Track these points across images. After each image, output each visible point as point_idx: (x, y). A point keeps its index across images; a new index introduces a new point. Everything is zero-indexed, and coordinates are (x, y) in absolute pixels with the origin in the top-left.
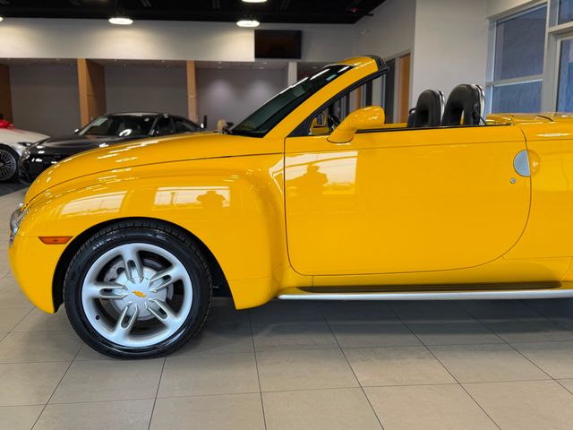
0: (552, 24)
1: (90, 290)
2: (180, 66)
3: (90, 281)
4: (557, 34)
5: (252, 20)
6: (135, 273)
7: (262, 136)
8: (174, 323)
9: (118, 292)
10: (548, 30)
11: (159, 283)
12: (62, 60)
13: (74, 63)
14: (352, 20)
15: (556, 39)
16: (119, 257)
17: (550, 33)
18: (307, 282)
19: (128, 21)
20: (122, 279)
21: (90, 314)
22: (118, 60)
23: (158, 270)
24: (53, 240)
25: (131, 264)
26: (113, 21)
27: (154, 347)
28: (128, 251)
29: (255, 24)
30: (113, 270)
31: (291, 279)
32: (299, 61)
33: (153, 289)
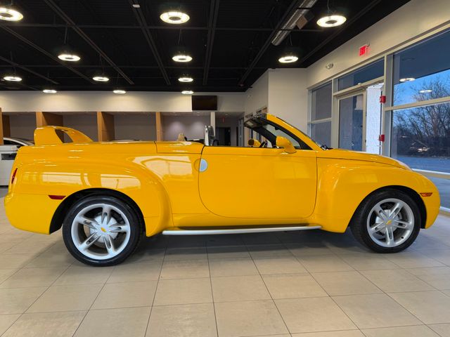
0: (335, 92)
2: (153, 115)
4: (337, 96)
5: (189, 90)
10: (333, 94)
13: (95, 114)
14: (243, 90)
15: (338, 99)
17: (334, 96)
19: (124, 92)
26: (115, 92)
29: (191, 92)
32: (216, 111)
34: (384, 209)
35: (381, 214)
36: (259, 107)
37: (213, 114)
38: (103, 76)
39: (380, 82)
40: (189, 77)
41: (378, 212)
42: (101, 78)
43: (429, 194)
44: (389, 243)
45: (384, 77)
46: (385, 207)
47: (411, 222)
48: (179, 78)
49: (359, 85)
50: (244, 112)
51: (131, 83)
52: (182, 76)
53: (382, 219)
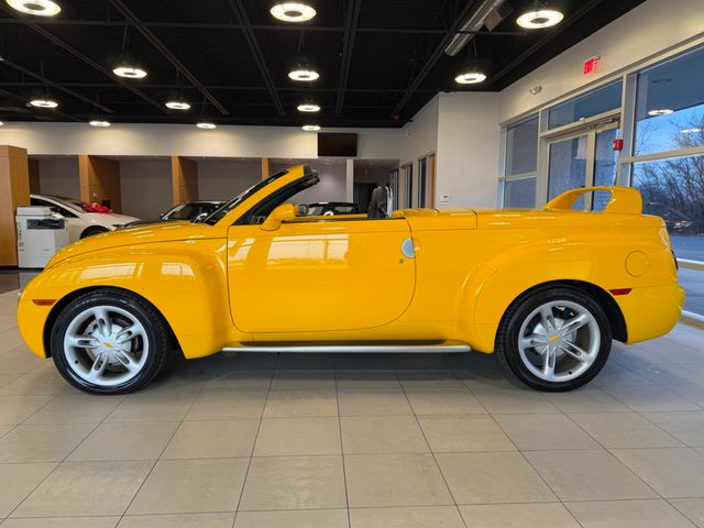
0: (543, 130)
1: (71, 340)
2: (256, 162)
3: (71, 334)
4: (547, 138)
6: (106, 329)
7: (213, 224)
8: (135, 368)
9: (94, 343)
10: (540, 135)
11: (124, 337)
12: (159, 157)
13: (168, 159)
15: (547, 142)
16: (92, 317)
17: (541, 137)
18: (249, 338)
19: (212, 126)
20: (96, 334)
21: (70, 359)
22: (207, 158)
23: (124, 327)
24: (42, 303)
25: (102, 321)
26: (200, 125)
27: (119, 387)
28: (99, 312)
29: (317, 128)
30: (91, 326)
31: (235, 335)
32: (355, 158)
33: (120, 341)
36: (423, 153)
37: (350, 162)
38: (181, 102)
40: (314, 104)
42: (179, 104)
45: (620, 110)
49: (583, 121)
51: (225, 112)
52: (303, 103)
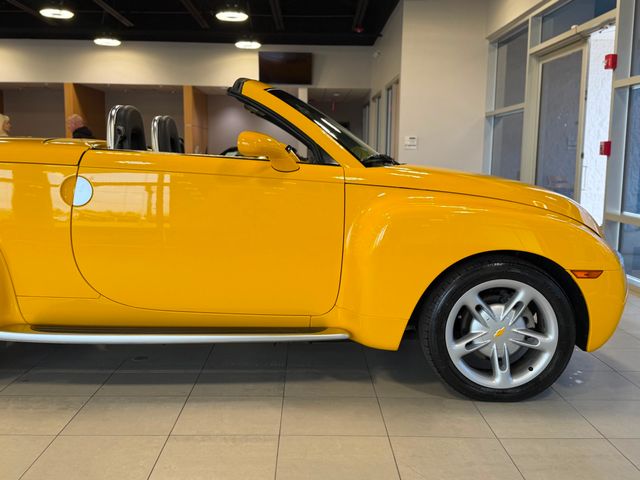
0: (532, 46)
4: (539, 55)
5: (251, 40)
12: (50, 84)
15: (539, 62)
17: (531, 55)
19: (116, 43)
22: (112, 85)
26: (99, 41)
29: (256, 45)
32: (309, 86)
34: (489, 303)
35: (484, 314)
36: (388, 79)
37: (303, 92)
38: (60, 8)
39: (611, 22)
40: (238, 10)
41: (472, 307)
42: (57, 11)
43: (592, 274)
44: (499, 380)
45: (615, 13)
46: (489, 298)
47: (552, 336)
48: (218, 12)
49: (575, 29)
50: (369, 91)
51: (127, 23)
52: (225, 8)
53: (484, 324)
